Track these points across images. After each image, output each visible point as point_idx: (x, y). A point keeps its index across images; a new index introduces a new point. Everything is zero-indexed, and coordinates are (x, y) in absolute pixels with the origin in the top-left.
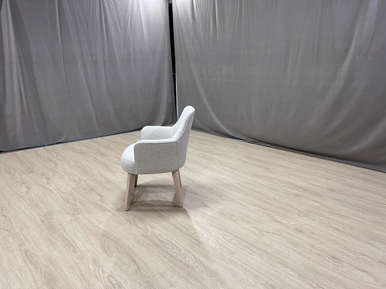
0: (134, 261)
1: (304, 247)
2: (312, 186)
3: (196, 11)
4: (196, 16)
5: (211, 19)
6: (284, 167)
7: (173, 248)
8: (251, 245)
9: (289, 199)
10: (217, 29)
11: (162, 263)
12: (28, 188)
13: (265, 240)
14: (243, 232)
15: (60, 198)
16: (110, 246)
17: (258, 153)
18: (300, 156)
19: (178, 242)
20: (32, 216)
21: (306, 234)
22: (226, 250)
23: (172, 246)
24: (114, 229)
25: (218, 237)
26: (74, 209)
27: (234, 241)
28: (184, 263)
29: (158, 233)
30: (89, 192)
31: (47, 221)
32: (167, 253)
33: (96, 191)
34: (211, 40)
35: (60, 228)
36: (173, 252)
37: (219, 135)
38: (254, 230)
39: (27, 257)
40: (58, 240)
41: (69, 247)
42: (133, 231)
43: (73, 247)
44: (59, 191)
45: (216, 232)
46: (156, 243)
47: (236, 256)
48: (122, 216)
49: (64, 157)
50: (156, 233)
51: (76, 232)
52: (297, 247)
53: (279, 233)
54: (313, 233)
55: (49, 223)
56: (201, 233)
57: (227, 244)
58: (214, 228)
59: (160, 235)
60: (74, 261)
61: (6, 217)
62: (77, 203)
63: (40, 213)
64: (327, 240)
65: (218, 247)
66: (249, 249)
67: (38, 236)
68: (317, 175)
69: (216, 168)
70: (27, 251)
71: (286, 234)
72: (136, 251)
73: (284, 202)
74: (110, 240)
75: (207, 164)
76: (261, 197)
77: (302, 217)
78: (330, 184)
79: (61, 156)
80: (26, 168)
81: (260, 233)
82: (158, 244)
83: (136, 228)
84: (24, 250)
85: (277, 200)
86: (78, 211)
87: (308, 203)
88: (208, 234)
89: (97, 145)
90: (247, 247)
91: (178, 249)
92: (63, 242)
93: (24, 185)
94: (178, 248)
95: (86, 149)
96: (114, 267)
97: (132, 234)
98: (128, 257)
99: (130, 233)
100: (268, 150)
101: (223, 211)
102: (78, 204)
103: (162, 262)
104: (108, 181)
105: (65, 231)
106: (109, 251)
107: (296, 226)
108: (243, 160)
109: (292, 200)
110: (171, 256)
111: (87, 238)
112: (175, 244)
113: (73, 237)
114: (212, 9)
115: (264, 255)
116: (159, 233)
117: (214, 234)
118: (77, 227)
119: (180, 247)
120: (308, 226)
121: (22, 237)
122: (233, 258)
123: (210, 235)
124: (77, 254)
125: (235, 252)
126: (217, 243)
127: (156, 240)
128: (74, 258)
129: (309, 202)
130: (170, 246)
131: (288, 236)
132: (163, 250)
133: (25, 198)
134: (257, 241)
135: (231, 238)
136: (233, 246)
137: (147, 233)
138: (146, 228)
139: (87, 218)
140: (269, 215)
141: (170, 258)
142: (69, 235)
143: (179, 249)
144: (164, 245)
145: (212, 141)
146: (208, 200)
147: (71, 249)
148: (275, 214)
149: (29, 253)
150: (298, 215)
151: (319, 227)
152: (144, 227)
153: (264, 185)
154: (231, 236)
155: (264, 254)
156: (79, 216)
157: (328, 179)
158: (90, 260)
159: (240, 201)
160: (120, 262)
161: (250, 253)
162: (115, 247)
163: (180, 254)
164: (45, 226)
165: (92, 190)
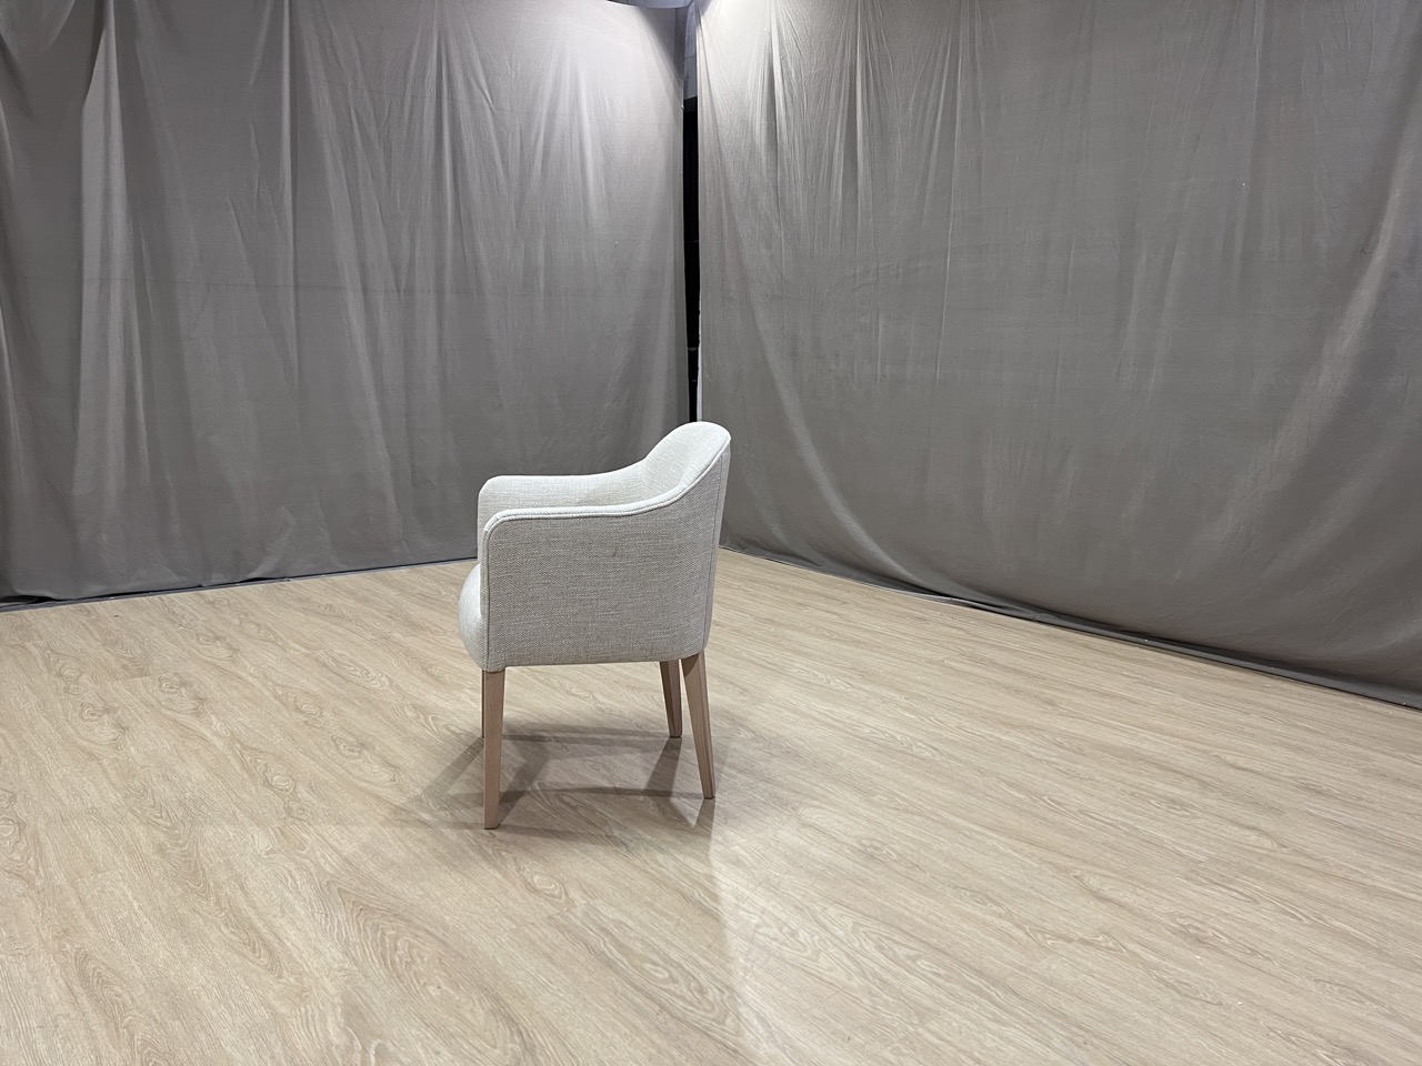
0: (511, 1020)
1: (1220, 1004)
2: (1232, 771)
3: (784, 121)
4: (785, 137)
5: (839, 149)
6: (1114, 696)
7: (671, 977)
8: (995, 983)
9: (1143, 814)
10: (860, 183)
11: (626, 1034)
12: (123, 728)
13: (1054, 967)
14: (960, 932)
15: (238, 768)
16: (419, 955)
17: (1011, 646)
18: (1174, 663)
19: (695, 955)
20: (124, 830)
21: (1224, 953)
22: (891, 1000)
23: (671, 968)
24: (439, 894)
25: (857, 945)
26: (289, 811)
27: (923, 964)
28: (717, 1041)
29: (611, 916)
30: (352, 751)
31: (178, 849)
32: (648, 996)
33: (378, 748)
34: (837, 224)
35: (224, 878)
36: (674, 994)
37: (856, 574)
38: (1006, 924)
39: (83, 976)
40: (212, 921)
41: (254, 951)
42: (511, 904)
43: (271, 952)
44: (238, 745)
45: (850, 925)
46: (603, 953)
47: (934, 1026)
48: (471, 845)
49: (269, 628)
50: (606, 917)
51: (287, 894)
52: (1193, 1002)
53: (1111, 944)
54: (1254, 952)
55: (185, 856)
56: (790, 928)
57: (896, 975)
58: (841, 912)
59: (620, 924)
60: (268, 1006)
61: (21, 826)
62: (300, 787)
63: (155, 819)
64: (1317, 981)
65: (857, 982)
66: (989, 998)
67: (136, 905)
68: (1247, 733)
69: (843, 688)
70: (86, 955)
71: (1138, 950)
72: (520, 983)
73: (1123, 824)
74: (420, 933)
75: (808, 672)
76: (1028, 800)
77: (1201, 884)
78: (1305, 766)
79: (258, 625)
80: (123, 657)
81: (1030, 940)
82: (609, 959)
83: (526, 894)
84: (73, 954)
85: (1096, 816)
86: (303, 817)
87: (1224, 835)
88: (817, 933)
89: (393, 593)
90: (980, 992)
91: (693, 985)
92: (232, 932)
93: (106, 716)
94: (694, 978)
95: (351, 602)
96: (428, 1038)
97: (507, 917)
98: (487, 1004)
99: (500, 910)
100: (1048, 636)
101: (876, 848)
102: (303, 792)
103: (628, 1032)
104: (426, 719)
105: (242, 888)
106: (412, 973)
107: (1181, 921)
108: (951, 668)
109: (1157, 820)
110: (662, 1007)
111: (326, 922)
112: (682, 962)
113: (274, 916)
114: (843, 112)
115: (1053, 1026)
116: (618, 916)
117: (840, 933)
118: (292, 877)
119: (702, 977)
120: (1229, 922)
121: (74, 903)
122: (920, 1030)
123: (825, 935)
124: (281, 980)
125: (929, 1009)
126: (854, 968)
127: (605, 945)
128: (271, 995)
129: (1224, 831)
130: (659, 969)
131: (1152, 958)
132: (632, 985)
133: (105, 762)
134: (1021, 968)
135: (913, 953)
136: (919, 983)
137: (568, 914)
138: (567, 894)
139: (336, 844)
140: (1066, 870)
141: (661, 1018)
142: (259, 904)
143: (699, 983)
144: (637, 962)
145: (826, 596)
146: (816, 803)
147: (262, 959)
148: (1090, 868)
149: (93, 966)
150: (1187, 879)
151: (1276, 929)
152: (556, 892)
153: (1041, 761)
154: (911, 945)
155: (1056, 1024)
156: (305, 836)
157: (1298, 749)
158: (334, 1006)
159: (945, 814)
160: (453, 1020)
161: (993, 1014)
162: (437, 961)
163: (699, 1002)
164: (169, 867)
165: (363, 745)
